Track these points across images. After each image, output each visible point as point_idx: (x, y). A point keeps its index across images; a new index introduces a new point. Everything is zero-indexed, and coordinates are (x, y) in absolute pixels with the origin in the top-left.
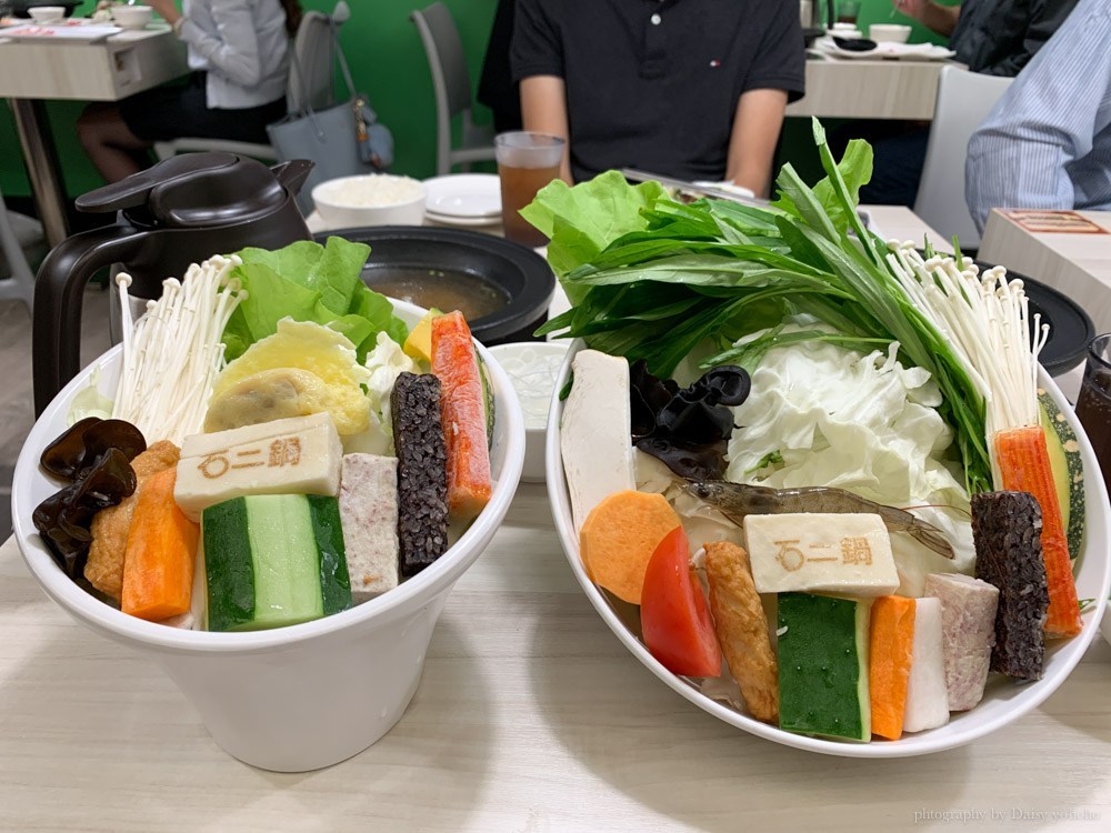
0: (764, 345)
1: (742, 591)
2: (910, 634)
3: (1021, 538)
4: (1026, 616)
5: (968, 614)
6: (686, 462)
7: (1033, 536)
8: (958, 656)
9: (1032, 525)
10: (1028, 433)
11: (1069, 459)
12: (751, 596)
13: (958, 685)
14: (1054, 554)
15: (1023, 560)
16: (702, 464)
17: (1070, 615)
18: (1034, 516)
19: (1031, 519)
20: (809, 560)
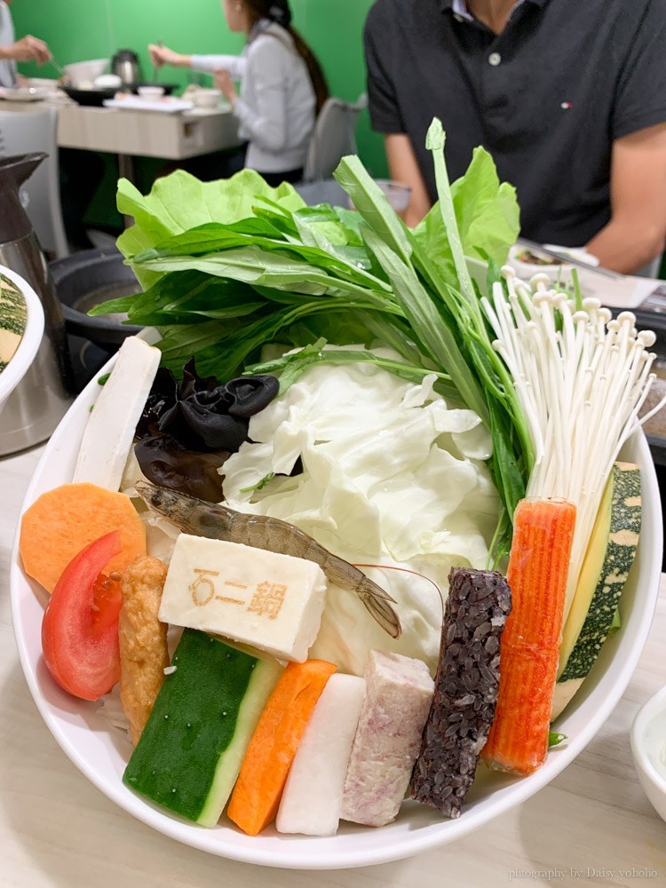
0: (308, 359)
1: (136, 614)
2: (306, 716)
3: (471, 634)
4: (458, 732)
5: (382, 710)
6: (161, 466)
7: (489, 634)
8: (361, 758)
9: (489, 621)
10: (549, 507)
11: (610, 553)
12: (146, 623)
13: (360, 793)
14: (532, 664)
15: (468, 662)
16: (180, 470)
17: (524, 748)
18: (497, 610)
19: (491, 613)
20: (217, 598)
